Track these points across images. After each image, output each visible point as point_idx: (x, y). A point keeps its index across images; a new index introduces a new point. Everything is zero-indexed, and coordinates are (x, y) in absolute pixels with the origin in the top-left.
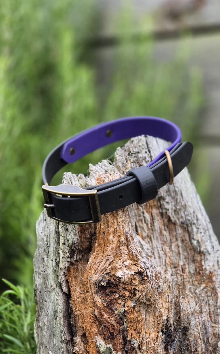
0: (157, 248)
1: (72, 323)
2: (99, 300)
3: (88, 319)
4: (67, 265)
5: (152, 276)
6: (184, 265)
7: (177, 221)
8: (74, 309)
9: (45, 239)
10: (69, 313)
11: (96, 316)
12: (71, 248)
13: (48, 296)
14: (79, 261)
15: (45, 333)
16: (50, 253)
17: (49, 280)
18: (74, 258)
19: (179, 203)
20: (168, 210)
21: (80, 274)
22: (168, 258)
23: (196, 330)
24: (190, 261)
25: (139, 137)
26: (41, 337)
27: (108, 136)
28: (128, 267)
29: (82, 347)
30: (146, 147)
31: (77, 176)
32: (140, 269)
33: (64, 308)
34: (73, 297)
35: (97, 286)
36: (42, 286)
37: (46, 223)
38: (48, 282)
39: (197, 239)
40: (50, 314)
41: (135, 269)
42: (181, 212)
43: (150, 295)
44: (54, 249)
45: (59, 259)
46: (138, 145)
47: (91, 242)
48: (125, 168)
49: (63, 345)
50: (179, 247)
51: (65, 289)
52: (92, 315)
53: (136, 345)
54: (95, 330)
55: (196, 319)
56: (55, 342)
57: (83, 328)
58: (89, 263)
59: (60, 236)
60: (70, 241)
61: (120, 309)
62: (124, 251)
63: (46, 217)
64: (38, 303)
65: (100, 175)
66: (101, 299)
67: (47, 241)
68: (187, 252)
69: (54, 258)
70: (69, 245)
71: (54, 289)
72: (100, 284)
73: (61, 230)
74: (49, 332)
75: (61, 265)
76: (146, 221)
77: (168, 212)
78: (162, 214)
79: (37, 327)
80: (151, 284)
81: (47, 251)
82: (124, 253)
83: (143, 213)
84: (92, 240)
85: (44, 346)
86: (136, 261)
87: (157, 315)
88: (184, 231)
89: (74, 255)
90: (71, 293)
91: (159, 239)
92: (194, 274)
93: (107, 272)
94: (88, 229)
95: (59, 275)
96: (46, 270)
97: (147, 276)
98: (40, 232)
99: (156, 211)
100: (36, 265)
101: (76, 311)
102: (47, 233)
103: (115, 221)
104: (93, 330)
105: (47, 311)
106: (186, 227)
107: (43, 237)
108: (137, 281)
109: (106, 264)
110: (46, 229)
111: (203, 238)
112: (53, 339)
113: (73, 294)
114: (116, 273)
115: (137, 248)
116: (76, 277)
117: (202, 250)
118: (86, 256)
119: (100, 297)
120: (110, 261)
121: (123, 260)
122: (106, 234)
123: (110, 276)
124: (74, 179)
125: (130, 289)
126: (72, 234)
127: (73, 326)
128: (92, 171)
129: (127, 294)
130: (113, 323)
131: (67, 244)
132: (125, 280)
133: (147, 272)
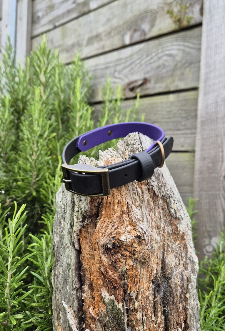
0: (146, 214)
1: (81, 274)
2: (105, 259)
3: (95, 274)
4: (79, 228)
5: (149, 240)
6: (164, 227)
7: (159, 195)
8: (83, 263)
9: (63, 207)
10: (79, 266)
11: (102, 272)
12: (83, 215)
13: (63, 252)
14: (89, 224)
15: (60, 280)
16: (66, 218)
17: (64, 239)
18: (85, 222)
19: (161, 182)
20: (154, 186)
21: (89, 235)
22: (154, 222)
23: (176, 278)
24: (168, 224)
25: (134, 133)
26: (56, 282)
27: (109, 134)
28: (129, 232)
29: (89, 294)
30: (139, 141)
31: (90, 159)
32: (139, 234)
33: (76, 262)
34: (83, 254)
35: (104, 248)
36: (59, 243)
37: (64, 194)
38: (64, 241)
39: (174, 208)
40: (64, 266)
41: (135, 233)
42: (162, 188)
43: (146, 255)
44: (70, 215)
45: (74, 223)
46: (134, 138)
47: (98, 210)
48: (124, 155)
49: (74, 292)
50: (160, 213)
51: (77, 246)
52: (99, 271)
53: (134, 297)
54: (100, 282)
55: (176, 270)
56: (67, 288)
57: (90, 279)
58: (97, 227)
59: (75, 205)
60: (83, 209)
61: (122, 267)
62: (126, 219)
63: (64, 190)
64: (55, 256)
65: (108, 159)
66: (107, 258)
67: (64, 208)
68: (166, 217)
69: (70, 222)
70: (81, 212)
71: (69, 247)
72: (107, 246)
73: (76, 200)
74: (63, 280)
75: (75, 229)
76: (139, 194)
77: (153, 188)
78: (149, 189)
79: (54, 274)
80: (148, 246)
81: (64, 216)
82: (126, 220)
83: (136, 188)
84: (99, 208)
85: (59, 290)
86: (135, 226)
87: (150, 270)
88: (164, 202)
89: (85, 219)
90: (82, 250)
91: (147, 207)
92: (171, 234)
93: (112, 236)
94: (97, 200)
95: (73, 236)
96: (62, 231)
97: (144, 240)
98: (59, 201)
99: (145, 187)
100: (55, 227)
101: (85, 265)
102: (65, 202)
103: (119, 194)
104: (99, 282)
105: (62, 263)
106: (166, 199)
107: (61, 205)
108: (137, 244)
109: (112, 229)
110: (64, 199)
111: (178, 207)
112: (66, 286)
113: (83, 251)
114: (120, 237)
115: (135, 216)
116: (86, 238)
117: (177, 216)
118: (94, 220)
119: (106, 256)
120: (116, 227)
121: (125, 226)
122: (111, 204)
123: (115, 239)
124: (87, 161)
125: (131, 250)
126: (85, 204)
127: (82, 276)
128: (101, 155)
129: (128, 254)
130: (116, 278)
131: (80, 211)
132: (127, 243)
133: (144, 236)
